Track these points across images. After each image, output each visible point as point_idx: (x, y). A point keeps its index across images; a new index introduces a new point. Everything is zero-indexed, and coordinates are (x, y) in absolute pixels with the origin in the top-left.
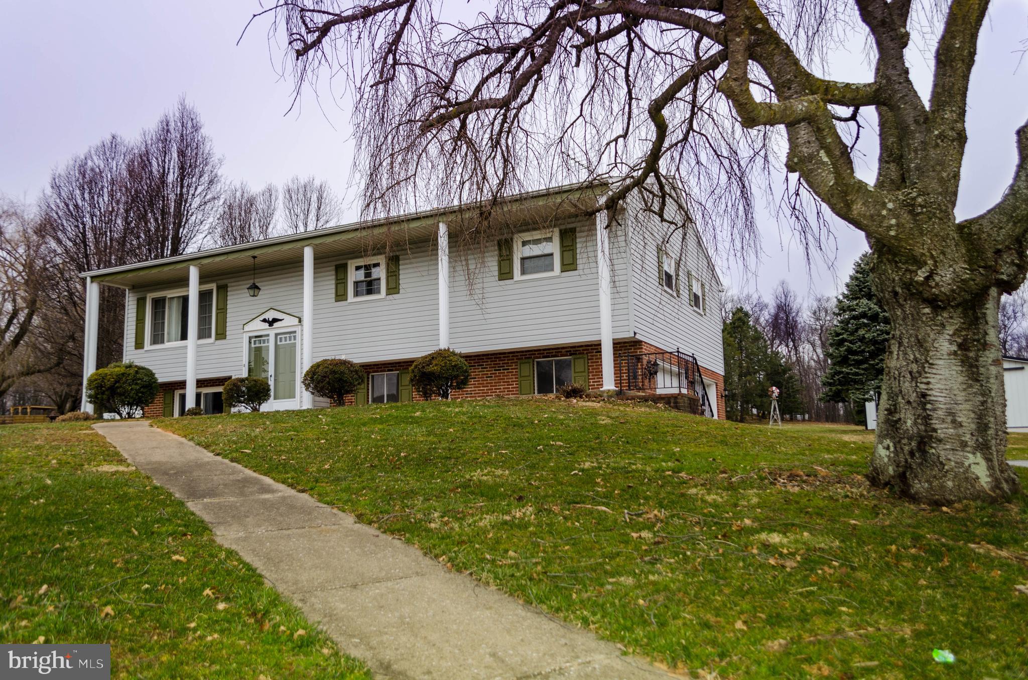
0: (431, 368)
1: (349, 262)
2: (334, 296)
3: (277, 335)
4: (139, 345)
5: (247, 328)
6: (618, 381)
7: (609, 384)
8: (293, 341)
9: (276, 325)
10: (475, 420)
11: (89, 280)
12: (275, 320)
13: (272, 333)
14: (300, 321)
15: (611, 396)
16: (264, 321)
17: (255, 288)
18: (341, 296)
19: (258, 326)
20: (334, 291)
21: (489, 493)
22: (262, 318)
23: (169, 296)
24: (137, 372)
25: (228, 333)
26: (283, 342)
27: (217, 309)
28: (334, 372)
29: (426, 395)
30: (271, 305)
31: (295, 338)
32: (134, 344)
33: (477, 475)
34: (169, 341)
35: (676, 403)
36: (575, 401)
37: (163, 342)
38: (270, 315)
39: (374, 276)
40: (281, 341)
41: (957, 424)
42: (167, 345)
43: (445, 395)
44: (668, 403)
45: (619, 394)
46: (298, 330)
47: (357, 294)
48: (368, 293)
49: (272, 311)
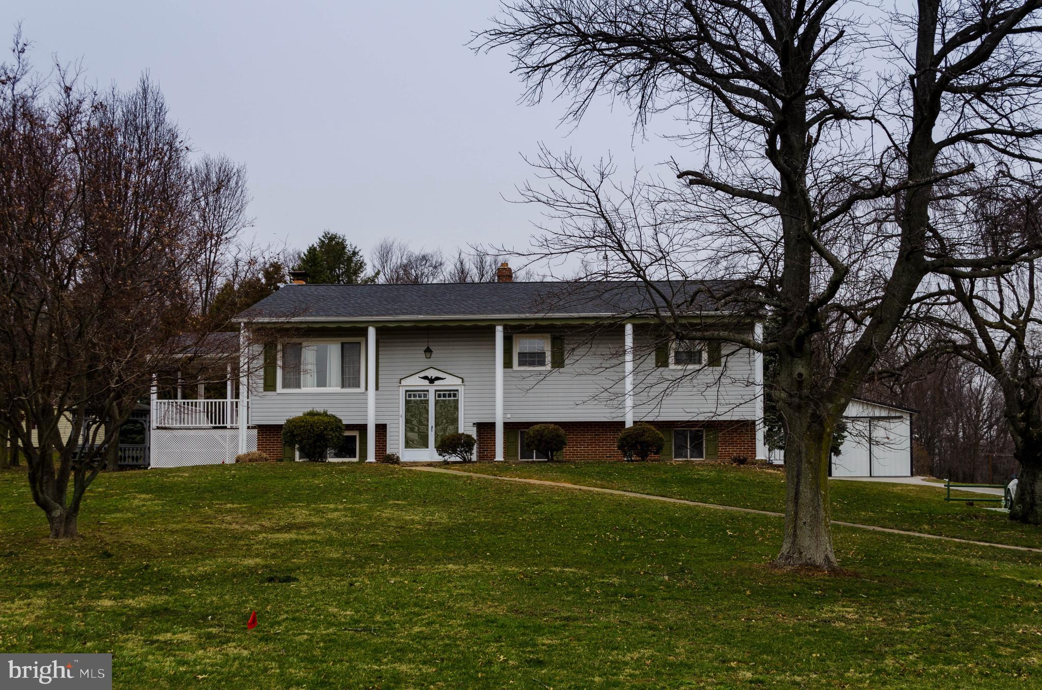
1: (514, 336)
3: (436, 391)
4: (271, 386)
5: (404, 382)
8: (453, 398)
9: (436, 383)
12: (438, 379)
13: (432, 389)
14: (463, 382)
16: (426, 378)
17: (429, 351)
18: (506, 363)
19: (416, 382)
22: (423, 374)
23: (305, 343)
25: (380, 385)
26: (442, 398)
30: (432, 364)
31: (456, 396)
32: (262, 386)
34: (305, 386)
38: (432, 373)
40: (441, 396)
42: (304, 389)
46: (461, 389)
47: (521, 363)
48: (532, 364)
49: (432, 370)
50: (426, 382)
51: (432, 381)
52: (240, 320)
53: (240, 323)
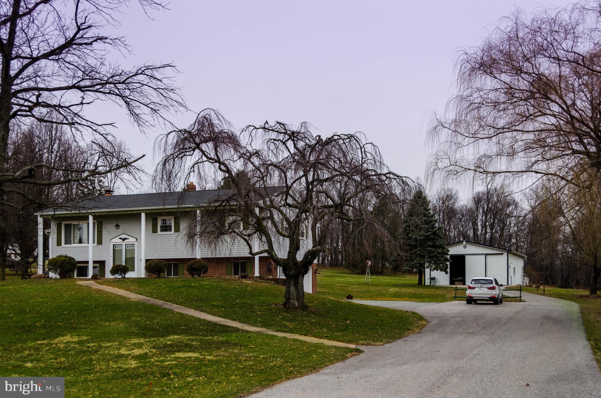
0: (195, 266)
1: (158, 217)
2: (151, 230)
3: (126, 245)
4: (59, 244)
5: (112, 241)
6: (260, 273)
7: (257, 274)
8: (133, 248)
9: (126, 241)
10: (212, 288)
11: (39, 216)
12: (125, 239)
13: (124, 244)
14: (137, 240)
15: (257, 278)
16: (120, 238)
17: (118, 226)
18: (155, 231)
19: (117, 241)
20: (151, 229)
21: (217, 306)
22: (120, 237)
23: (73, 224)
24: (70, 260)
25: (103, 242)
26: (129, 248)
27: (98, 231)
28: (158, 265)
29: (193, 276)
30: (123, 232)
31: (134, 247)
32: (56, 243)
33: (214, 303)
34: (74, 243)
35: (278, 281)
36: (244, 280)
37: (71, 243)
38: (123, 236)
39: (168, 224)
40: (128, 247)
41: (293, 296)
42: (73, 245)
43: (199, 276)
44: (275, 281)
45: (260, 278)
46: (136, 243)
47: (162, 231)
48: (166, 230)
49: (124, 235)
50: (121, 240)
51: (124, 240)
52: (37, 214)
53: (38, 215)
